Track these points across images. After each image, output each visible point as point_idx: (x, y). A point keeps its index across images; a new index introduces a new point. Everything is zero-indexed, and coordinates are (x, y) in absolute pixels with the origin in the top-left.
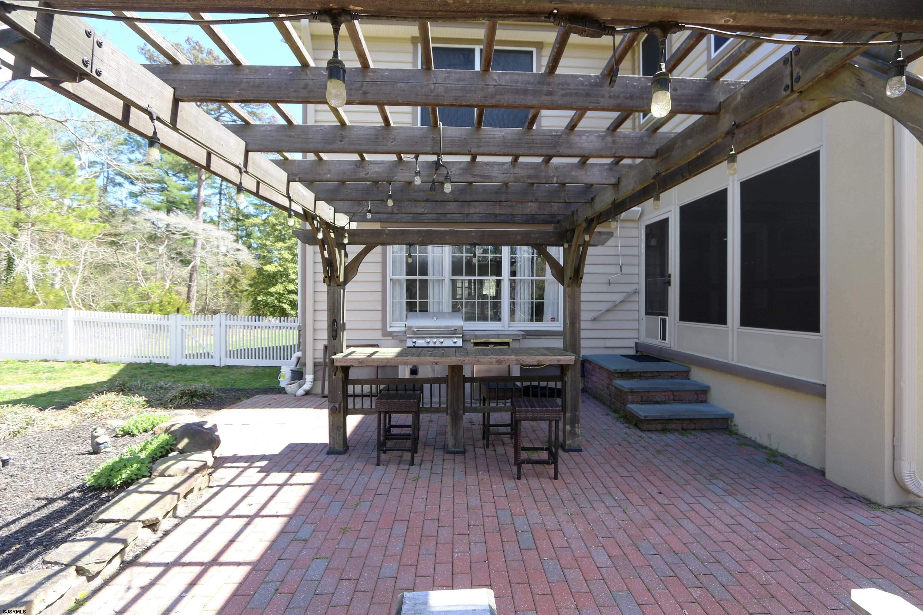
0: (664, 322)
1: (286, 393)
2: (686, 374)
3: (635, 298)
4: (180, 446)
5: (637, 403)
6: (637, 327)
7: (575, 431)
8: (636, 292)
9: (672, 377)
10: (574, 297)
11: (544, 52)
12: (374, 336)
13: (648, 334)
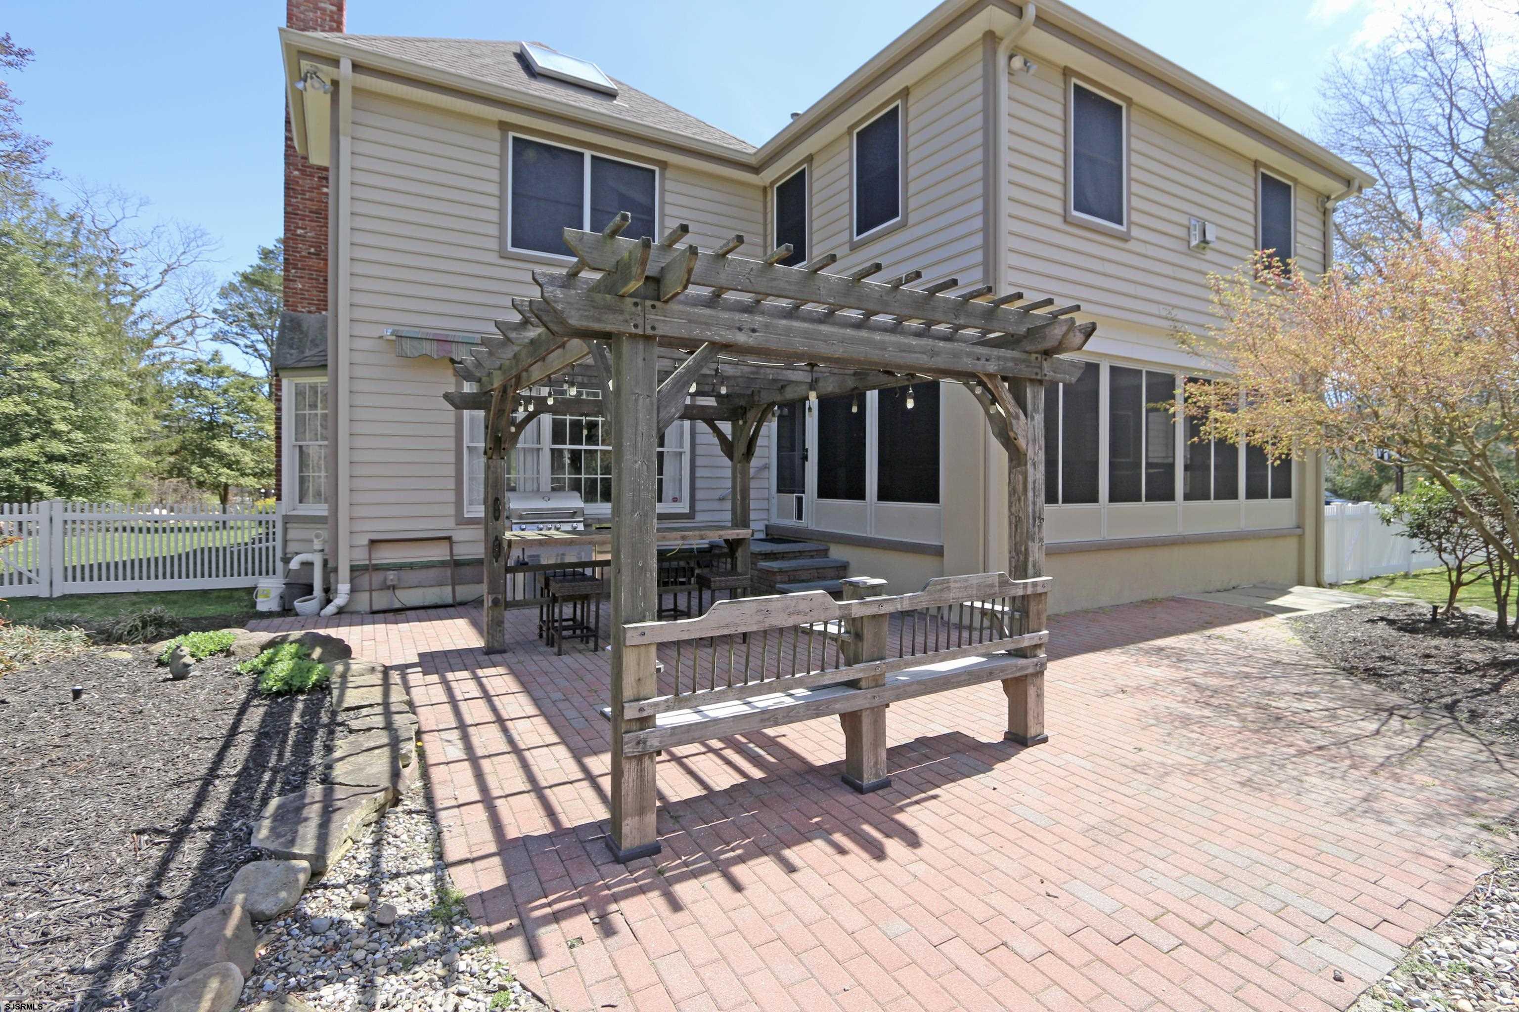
0: (800, 500)
1: (297, 615)
2: (825, 552)
3: (765, 474)
5: (785, 583)
6: (766, 506)
8: (766, 467)
9: (812, 557)
10: (745, 473)
11: (669, 174)
12: (445, 525)
13: (782, 513)
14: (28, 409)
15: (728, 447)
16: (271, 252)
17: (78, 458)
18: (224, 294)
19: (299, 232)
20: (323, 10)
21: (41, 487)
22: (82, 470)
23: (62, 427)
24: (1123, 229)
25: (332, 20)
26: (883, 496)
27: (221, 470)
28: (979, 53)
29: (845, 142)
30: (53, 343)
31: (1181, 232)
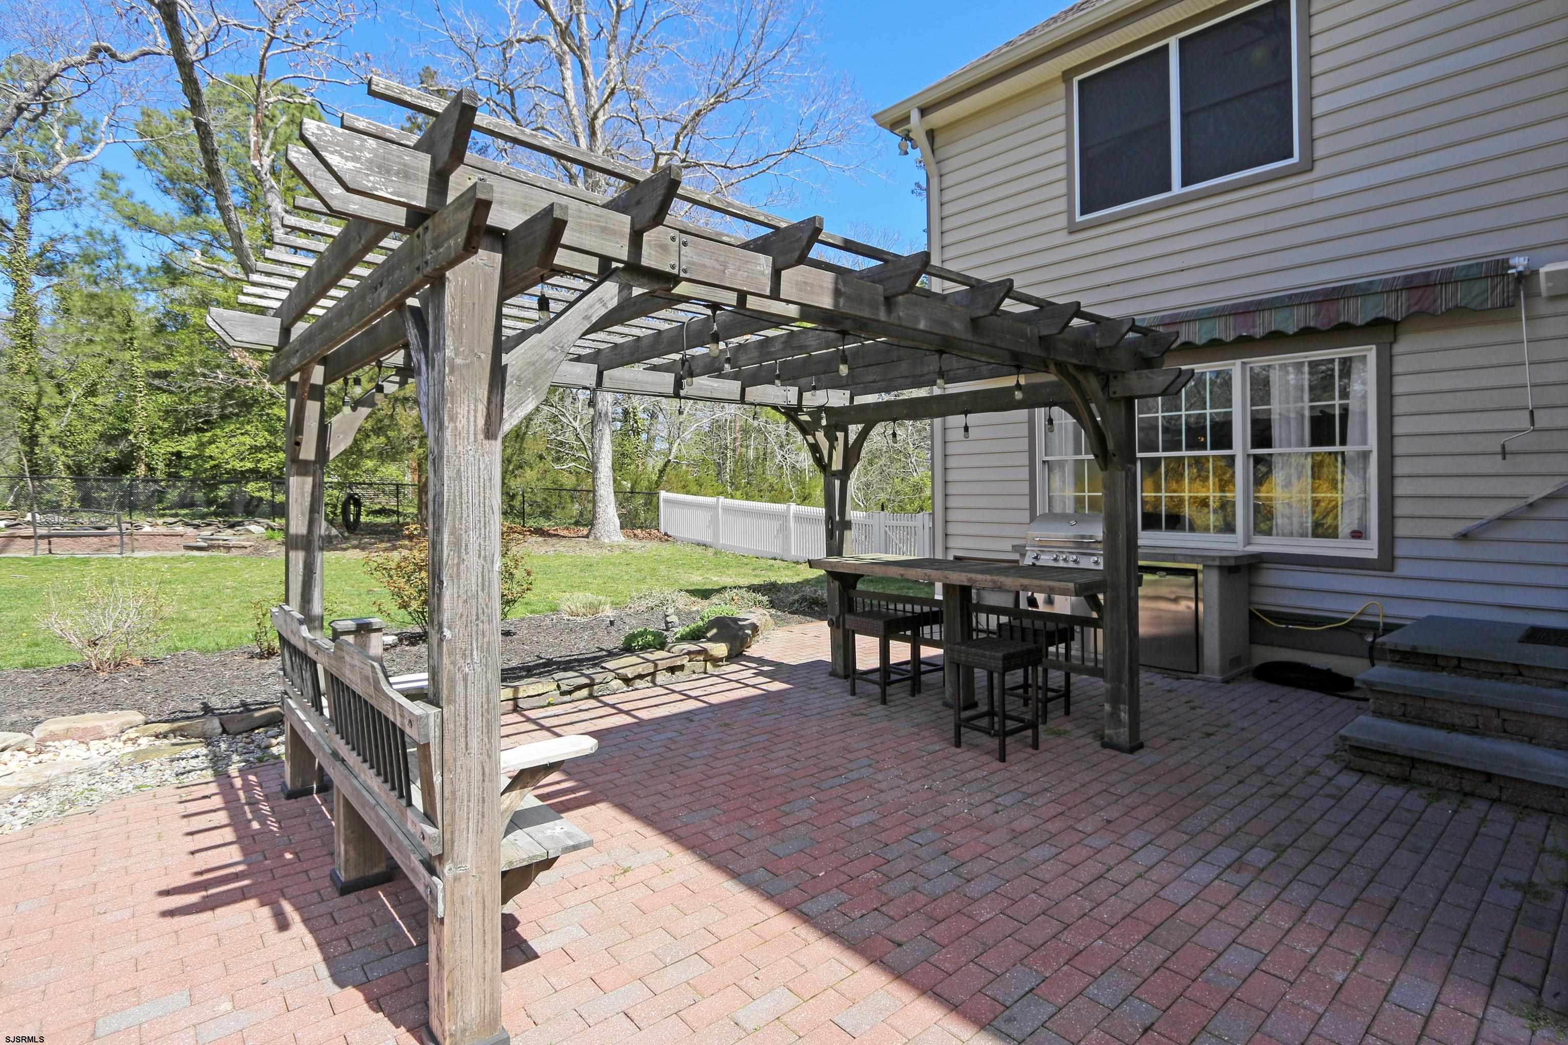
4: (709, 635)
7: (1119, 716)
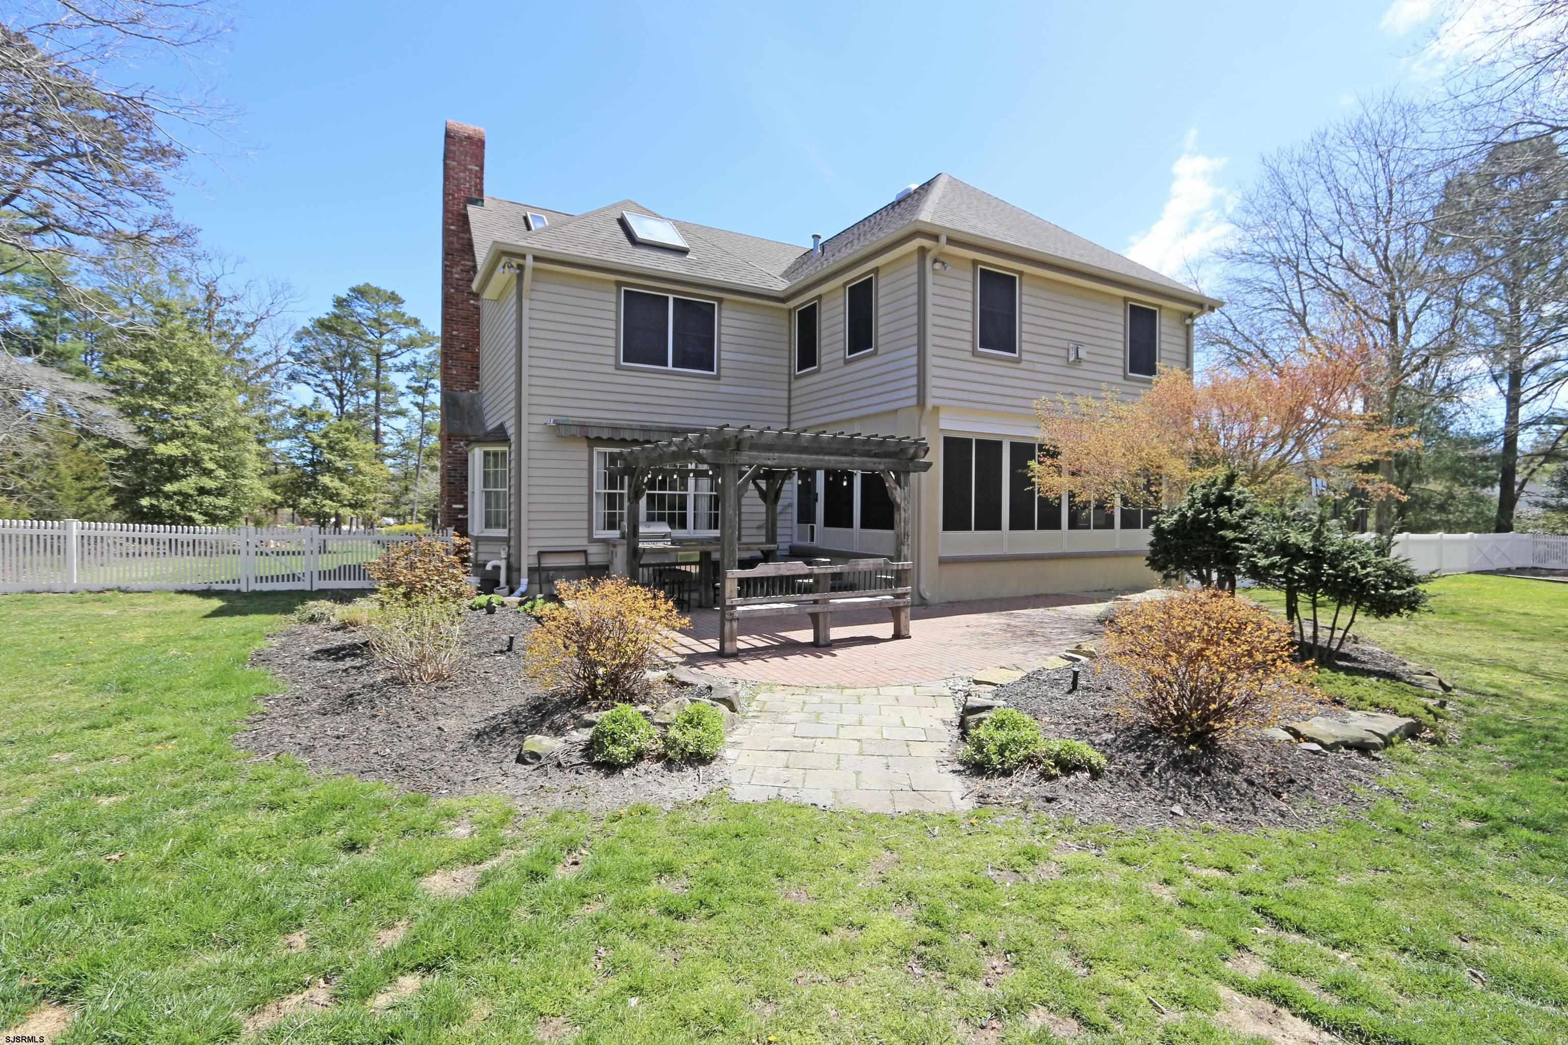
0: (812, 528)
3: (789, 510)
6: (789, 532)
8: (790, 505)
10: (774, 510)
11: (724, 305)
12: (581, 542)
13: (800, 538)
14: (186, 451)
15: (763, 495)
16: (345, 300)
17: (220, 492)
18: (299, 338)
19: (455, 333)
20: (471, 170)
21: (195, 515)
22: (222, 502)
23: (211, 466)
24: (1016, 355)
25: (476, 177)
26: (863, 526)
27: (325, 502)
28: (915, 258)
29: (841, 291)
30: (201, 397)
31: (1063, 353)
